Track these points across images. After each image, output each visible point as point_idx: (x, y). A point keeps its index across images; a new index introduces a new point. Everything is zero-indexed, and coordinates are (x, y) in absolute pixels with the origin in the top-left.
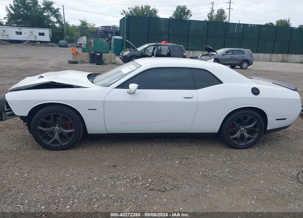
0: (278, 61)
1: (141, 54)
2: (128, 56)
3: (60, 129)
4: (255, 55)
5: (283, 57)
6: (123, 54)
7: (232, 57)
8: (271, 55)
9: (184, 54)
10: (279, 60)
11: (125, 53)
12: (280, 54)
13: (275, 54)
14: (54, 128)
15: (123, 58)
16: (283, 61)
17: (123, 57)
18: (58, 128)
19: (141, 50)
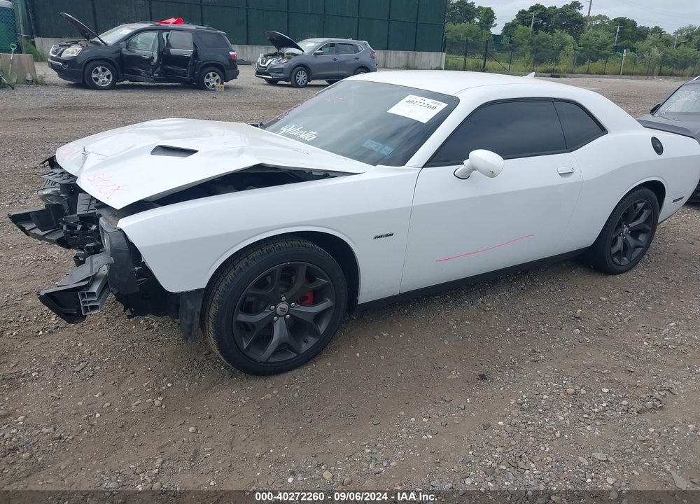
0: (399, 66)
1: (118, 54)
2: (79, 62)
3: (290, 306)
4: (379, 54)
5: (408, 57)
6: (60, 55)
7: (335, 60)
8: (385, 54)
9: (231, 53)
10: (401, 65)
11: (68, 53)
12: (401, 52)
13: (392, 51)
14: (276, 308)
15: (66, 67)
16: (408, 67)
17: (65, 62)
18: (284, 306)
19: (117, 44)
